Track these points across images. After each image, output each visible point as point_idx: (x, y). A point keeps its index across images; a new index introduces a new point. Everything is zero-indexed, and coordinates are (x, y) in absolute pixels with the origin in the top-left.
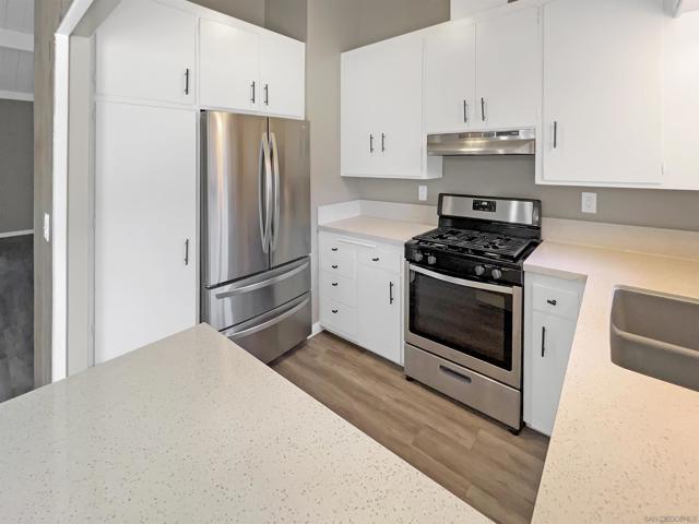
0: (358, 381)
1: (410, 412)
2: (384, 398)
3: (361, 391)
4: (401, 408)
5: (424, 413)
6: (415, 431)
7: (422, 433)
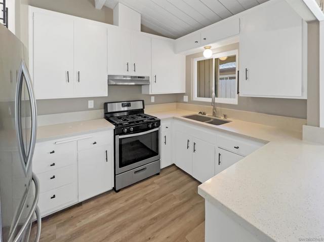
0: (101, 214)
1: (136, 198)
2: (122, 205)
3: (109, 215)
4: (131, 201)
5: (138, 194)
6: (145, 200)
7: (147, 198)
